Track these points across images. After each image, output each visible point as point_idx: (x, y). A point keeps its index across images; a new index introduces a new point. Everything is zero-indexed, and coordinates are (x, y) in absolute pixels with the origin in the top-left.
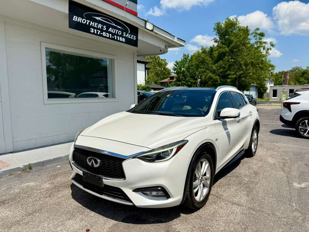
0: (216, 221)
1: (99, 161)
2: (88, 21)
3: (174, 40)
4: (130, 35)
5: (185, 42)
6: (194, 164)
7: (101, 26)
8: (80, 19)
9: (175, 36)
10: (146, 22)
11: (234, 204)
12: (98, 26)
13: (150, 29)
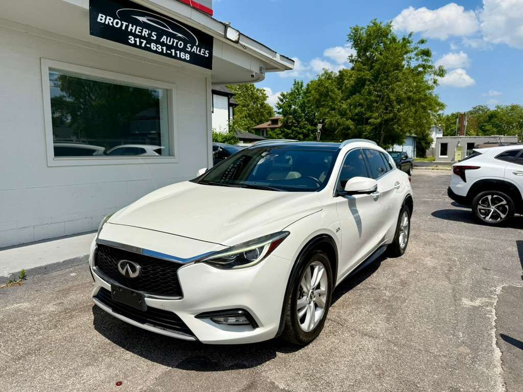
0: (334, 363)
1: (138, 267)
2: (125, 24)
3: (274, 59)
4: (198, 48)
5: (293, 61)
6: (300, 269)
7: (147, 33)
8: (110, 19)
9: (276, 53)
10: (226, 27)
11: (365, 335)
13: (234, 40)
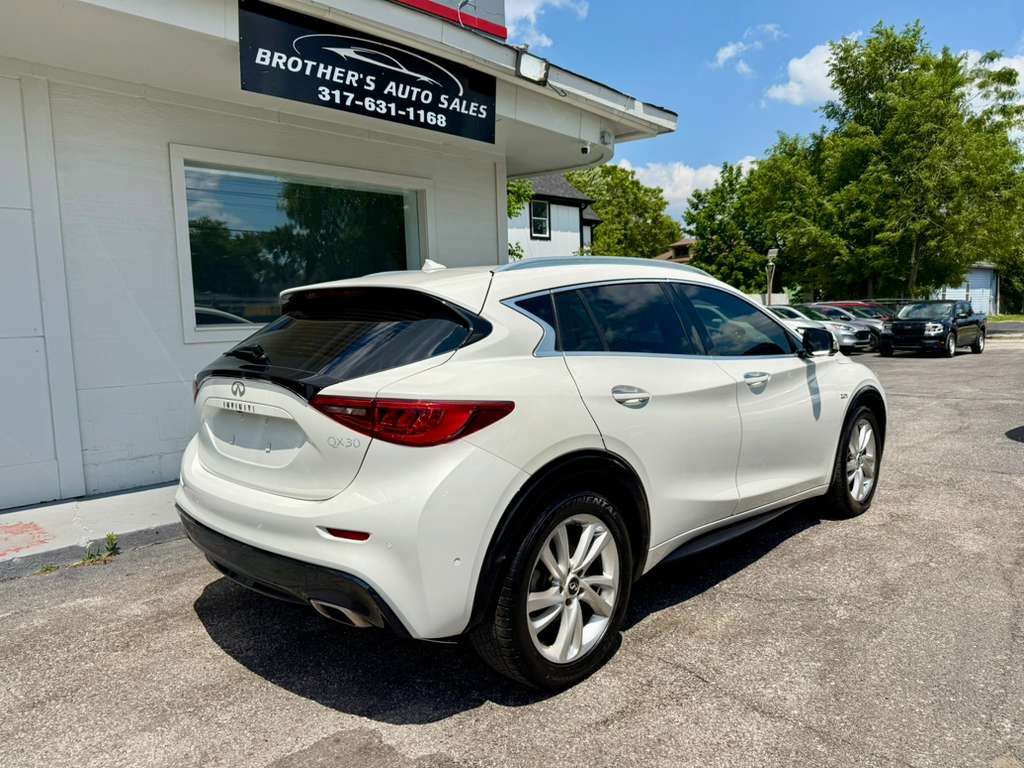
3: (630, 112)
5: (676, 115)
8: (280, 58)
9: (634, 99)
10: (519, 53)
12: (344, 78)
13: (536, 79)
